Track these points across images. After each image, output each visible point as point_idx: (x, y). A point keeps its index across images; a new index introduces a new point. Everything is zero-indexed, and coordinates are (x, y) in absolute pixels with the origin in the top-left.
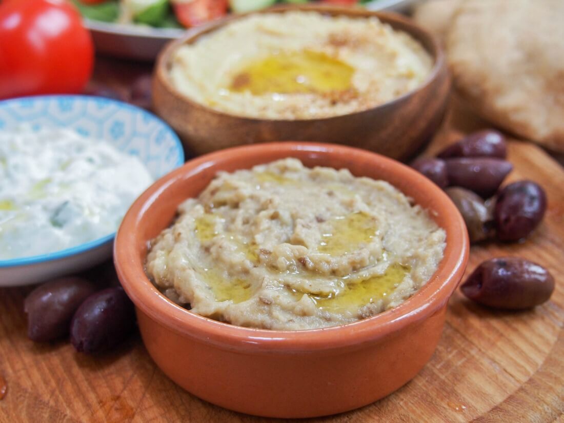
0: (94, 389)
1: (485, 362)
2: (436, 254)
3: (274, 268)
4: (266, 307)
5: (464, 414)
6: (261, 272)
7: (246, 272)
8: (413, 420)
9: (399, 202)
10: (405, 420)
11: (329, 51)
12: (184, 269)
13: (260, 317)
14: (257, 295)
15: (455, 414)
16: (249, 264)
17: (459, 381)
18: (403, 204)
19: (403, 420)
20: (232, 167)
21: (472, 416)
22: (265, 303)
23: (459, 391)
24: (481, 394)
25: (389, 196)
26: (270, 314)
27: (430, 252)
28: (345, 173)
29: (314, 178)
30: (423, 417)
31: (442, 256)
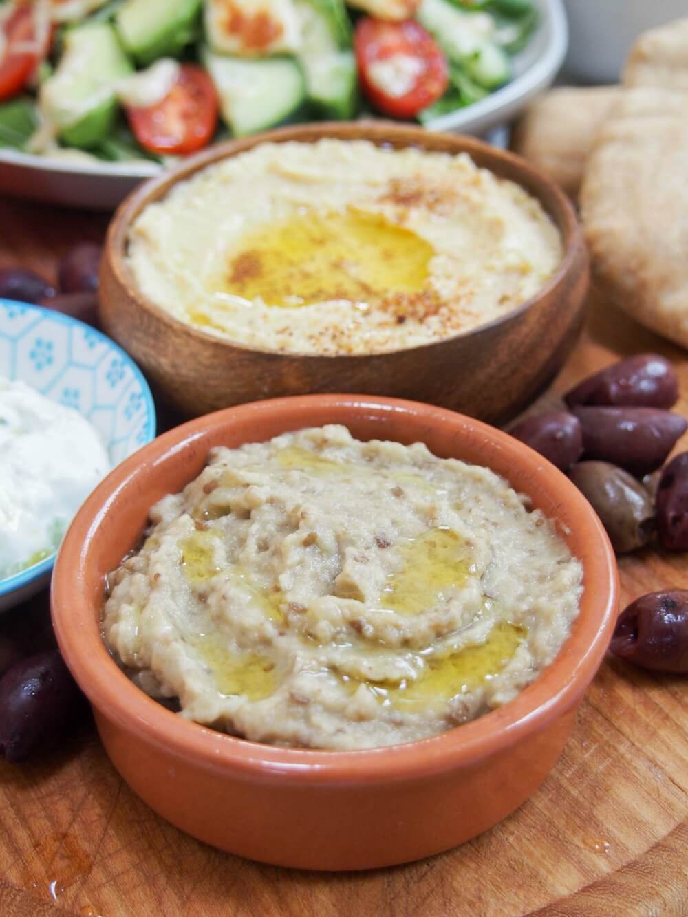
0: (24, 821)
1: (641, 765)
2: (568, 606)
3: (310, 637)
4: (301, 709)
5: (607, 857)
6: (290, 644)
7: (266, 642)
8: (528, 868)
9: (506, 504)
10: (516, 868)
11: (390, 211)
12: (167, 642)
13: (293, 726)
14: (285, 687)
15: (594, 857)
16: (271, 630)
17: (600, 799)
18: (515, 507)
19: (514, 869)
20: (236, 438)
21: (621, 861)
22: (299, 702)
23: (601, 818)
24: (635, 822)
25: (491, 492)
26: (307, 719)
27: (559, 602)
28: (420, 449)
29: (370, 457)
30: (546, 863)
31: (577, 612)
